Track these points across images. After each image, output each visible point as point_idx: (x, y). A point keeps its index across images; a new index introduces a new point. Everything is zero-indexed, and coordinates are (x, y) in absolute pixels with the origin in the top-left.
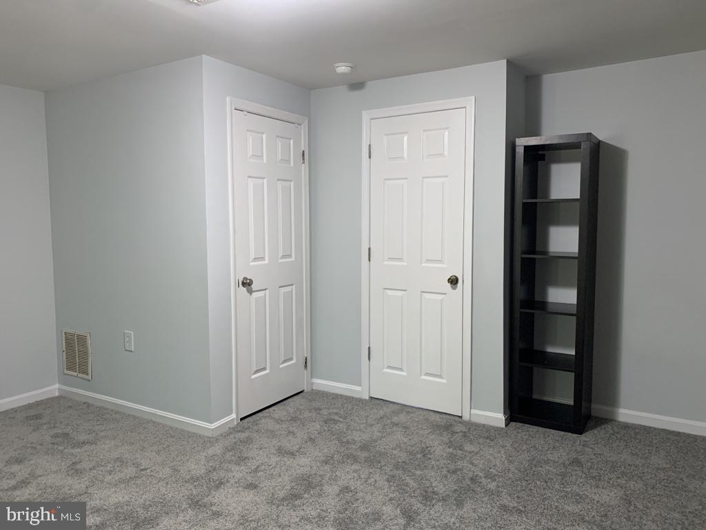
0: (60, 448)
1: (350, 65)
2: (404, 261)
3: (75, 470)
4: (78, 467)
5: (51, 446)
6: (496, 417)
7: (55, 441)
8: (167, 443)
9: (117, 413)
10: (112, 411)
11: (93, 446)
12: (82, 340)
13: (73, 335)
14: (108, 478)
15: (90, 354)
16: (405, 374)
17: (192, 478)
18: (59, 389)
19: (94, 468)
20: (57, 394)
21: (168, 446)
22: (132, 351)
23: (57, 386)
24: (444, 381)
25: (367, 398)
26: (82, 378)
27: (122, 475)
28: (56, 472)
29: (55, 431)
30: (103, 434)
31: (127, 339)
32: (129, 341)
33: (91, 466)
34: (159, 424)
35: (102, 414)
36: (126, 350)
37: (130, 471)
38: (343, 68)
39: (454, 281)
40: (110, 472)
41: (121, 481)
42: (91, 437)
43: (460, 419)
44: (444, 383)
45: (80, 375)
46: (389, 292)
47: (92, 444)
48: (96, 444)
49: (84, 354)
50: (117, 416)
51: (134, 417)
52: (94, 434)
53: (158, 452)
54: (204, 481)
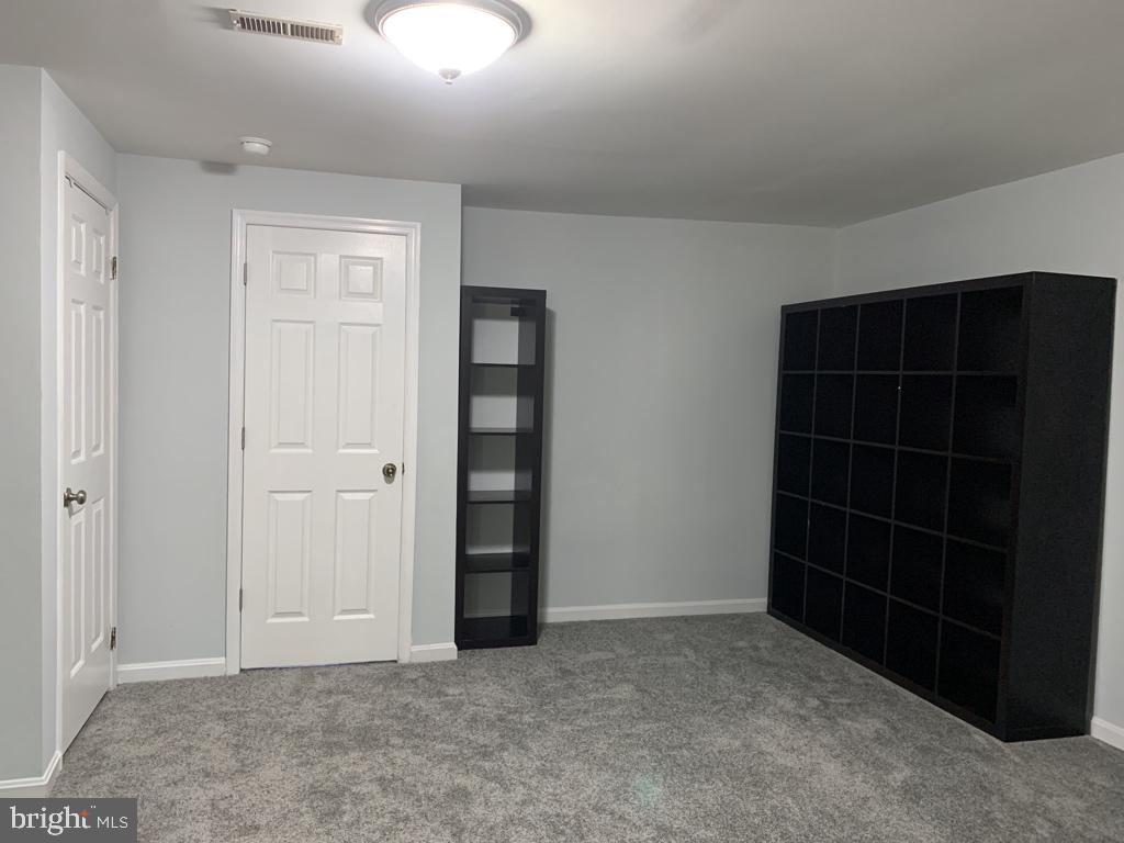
1: (270, 143)
2: (306, 447)
6: (447, 648)
16: (306, 619)
24: (371, 616)
25: (237, 672)
38: (258, 145)
39: (389, 472)
43: (395, 665)
44: (372, 619)
46: (278, 497)
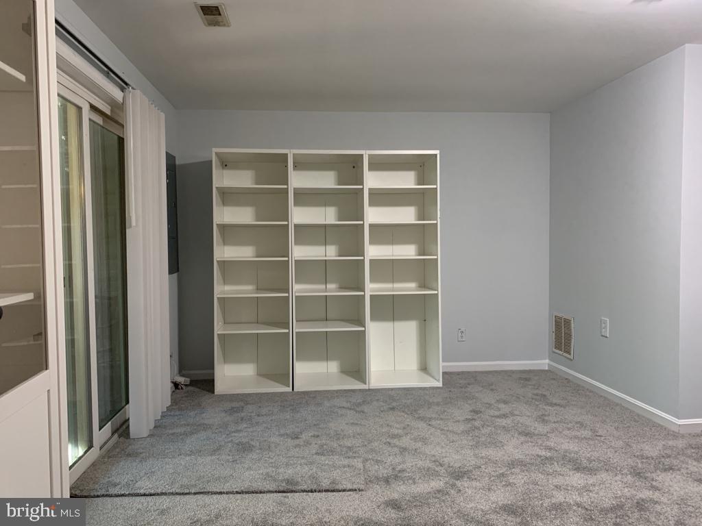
0: (537, 403)
3: (542, 419)
4: (546, 418)
5: (530, 400)
7: (535, 397)
8: (628, 424)
9: (591, 392)
10: (587, 389)
11: (562, 408)
12: (567, 322)
13: (560, 318)
14: (566, 432)
15: (573, 337)
17: (642, 456)
18: (549, 364)
19: (557, 422)
20: (547, 369)
21: (629, 427)
22: (607, 337)
23: (547, 361)
26: (565, 357)
27: (578, 434)
28: (529, 416)
29: (535, 392)
30: (573, 403)
31: (603, 325)
32: (605, 327)
33: (556, 420)
34: (627, 409)
35: (578, 389)
36: (602, 336)
37: (586, 433)
40: (569, 429)
41: (576, 437)
42: (563, 402)
45: (565, 354)
47: (561, 406)
48: (565, 407)
49: (568, 336)
50: (591, 394)
51: (605, 398)
52: (566, 401)
53: (617, 428)
54: (653, 461)
